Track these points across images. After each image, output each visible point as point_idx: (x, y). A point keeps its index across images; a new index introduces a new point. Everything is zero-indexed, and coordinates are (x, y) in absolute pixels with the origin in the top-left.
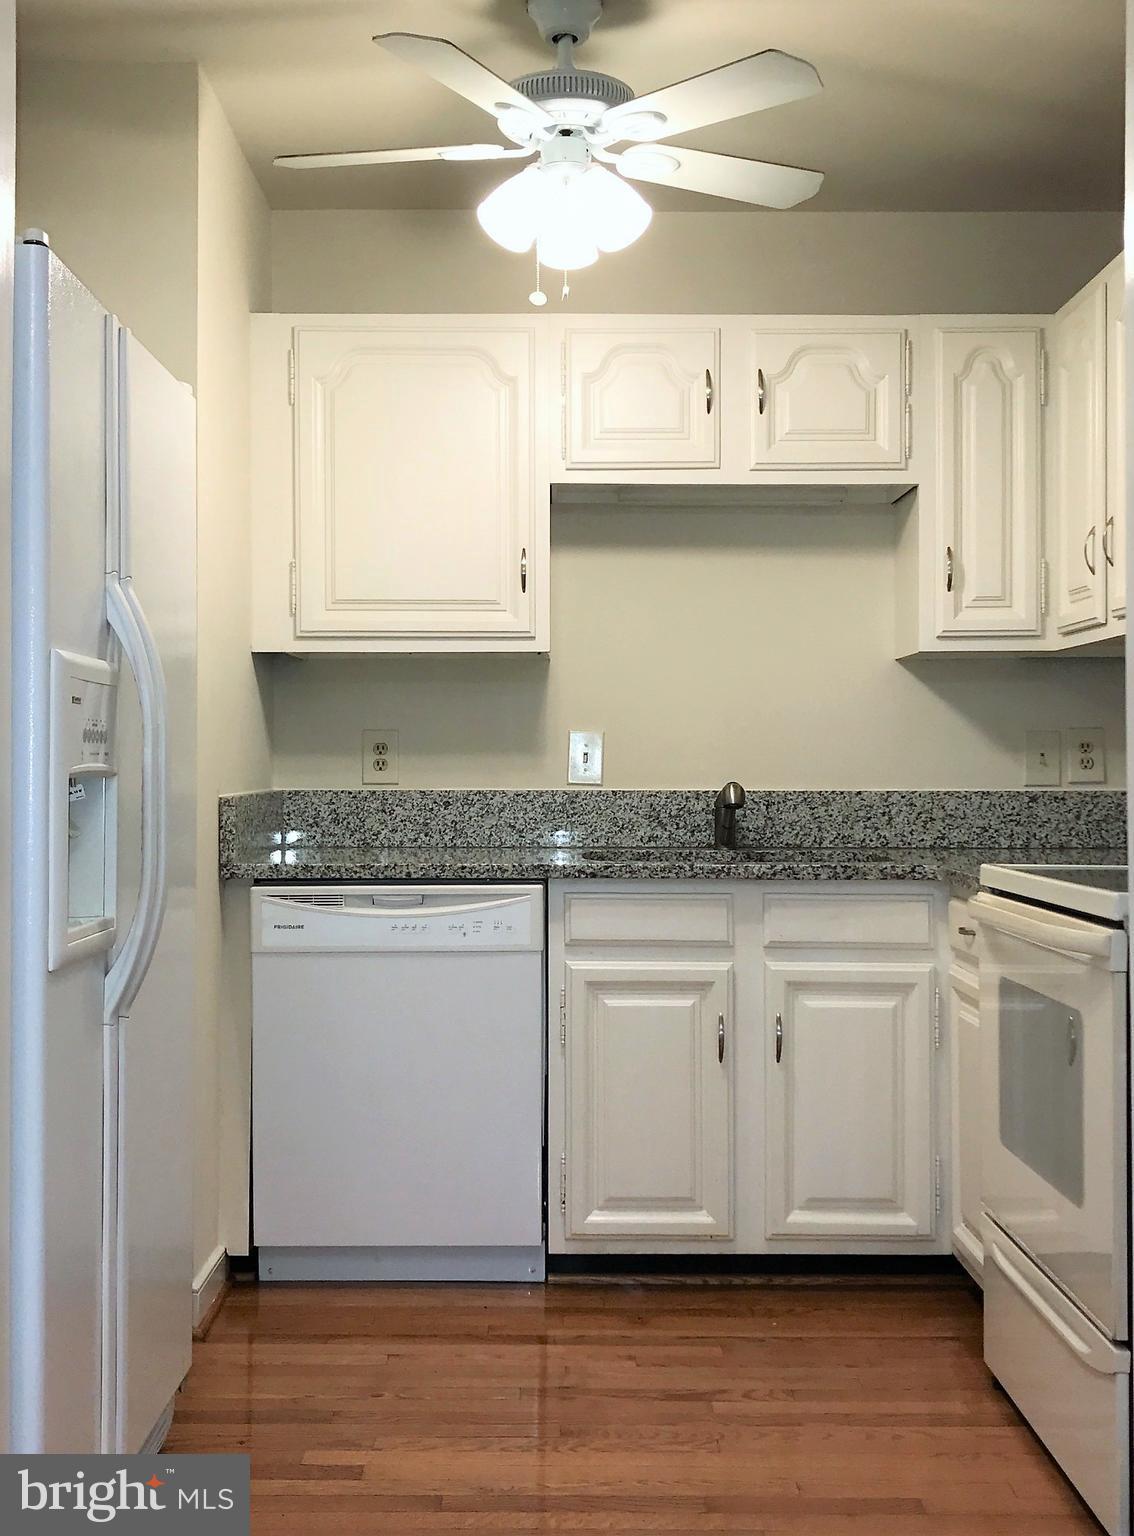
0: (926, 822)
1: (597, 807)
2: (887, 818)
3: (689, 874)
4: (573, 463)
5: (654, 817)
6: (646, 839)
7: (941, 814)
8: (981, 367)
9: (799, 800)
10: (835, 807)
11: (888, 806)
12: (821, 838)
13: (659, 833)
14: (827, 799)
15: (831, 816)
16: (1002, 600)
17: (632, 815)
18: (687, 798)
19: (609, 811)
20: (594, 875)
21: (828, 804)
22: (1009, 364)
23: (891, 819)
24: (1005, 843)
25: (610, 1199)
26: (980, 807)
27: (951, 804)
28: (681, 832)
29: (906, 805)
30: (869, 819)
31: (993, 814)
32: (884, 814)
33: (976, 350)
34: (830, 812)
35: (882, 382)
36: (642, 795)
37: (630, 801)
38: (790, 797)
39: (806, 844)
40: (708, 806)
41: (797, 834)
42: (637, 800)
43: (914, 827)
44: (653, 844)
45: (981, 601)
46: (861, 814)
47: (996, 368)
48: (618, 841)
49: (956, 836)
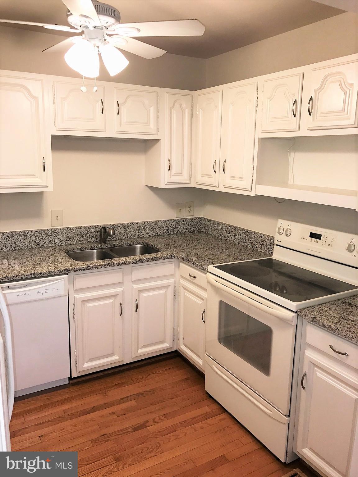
0: (153, 230)
1: (62, 233)
2: (144, 229)
3: (113, 265)
4: (59, 128)
5: (80, 235)
6: (78, 241)
7: (157, 227)
8: (177, 105)
9: (121, 226)
10: (131, 227)
11: (144, 226)
12: (127, 236)
13: (82, 239)
14: (129, 225)
15: (130, 230)
16: (180, 174)
17: (73, 235)
18: (90, 228)
19: (66, 234)
20: (84, 270)
21: (129, 227)
22: (184, 105)
23: (145, 229)
24: (172, 233)
25: (90, 359)
26: (166, 224)
27: (160, 224)
28: (88, 238)
29: (149, 225)
30: (140, 230)
31: (169, 226)
32: (143, 228)
33: (176, 100)
34: (130, 229)
35: (152, 108)
36: (76, 228)
37: (72, 231)
38: (119, 226)
39: (123, 238)
40: (96, 230)
41: (121, 236)
42: (75, 230)
43: (151, 231)
44: (80, 243)
45: (177, 174)
46: (138, 229)
47: (181, 105)
48: (69, 243)
49: (161, 232)
